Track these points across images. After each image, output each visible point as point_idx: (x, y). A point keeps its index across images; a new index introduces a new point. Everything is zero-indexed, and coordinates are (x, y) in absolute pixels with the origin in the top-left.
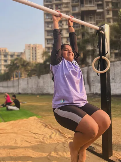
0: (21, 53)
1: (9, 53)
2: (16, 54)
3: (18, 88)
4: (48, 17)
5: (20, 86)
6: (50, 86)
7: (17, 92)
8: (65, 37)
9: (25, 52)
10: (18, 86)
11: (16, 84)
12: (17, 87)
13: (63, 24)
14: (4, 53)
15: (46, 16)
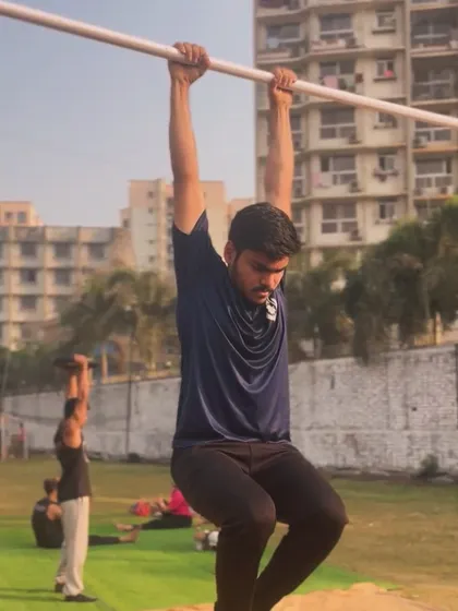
0: (113, 232)
1: (50, 235)
2: (86, 237)
3: (128, 430)
4: (274, 42)
5: (134, 420)
6: (310, 428)
7: (122, 451)
8: (368, 151)
9: (126, 223)
10: (128, 418)
11: (113, 406)
12: (123, 424)
13: (359, 79)
14: (23, 235)
15: (263, 33)
